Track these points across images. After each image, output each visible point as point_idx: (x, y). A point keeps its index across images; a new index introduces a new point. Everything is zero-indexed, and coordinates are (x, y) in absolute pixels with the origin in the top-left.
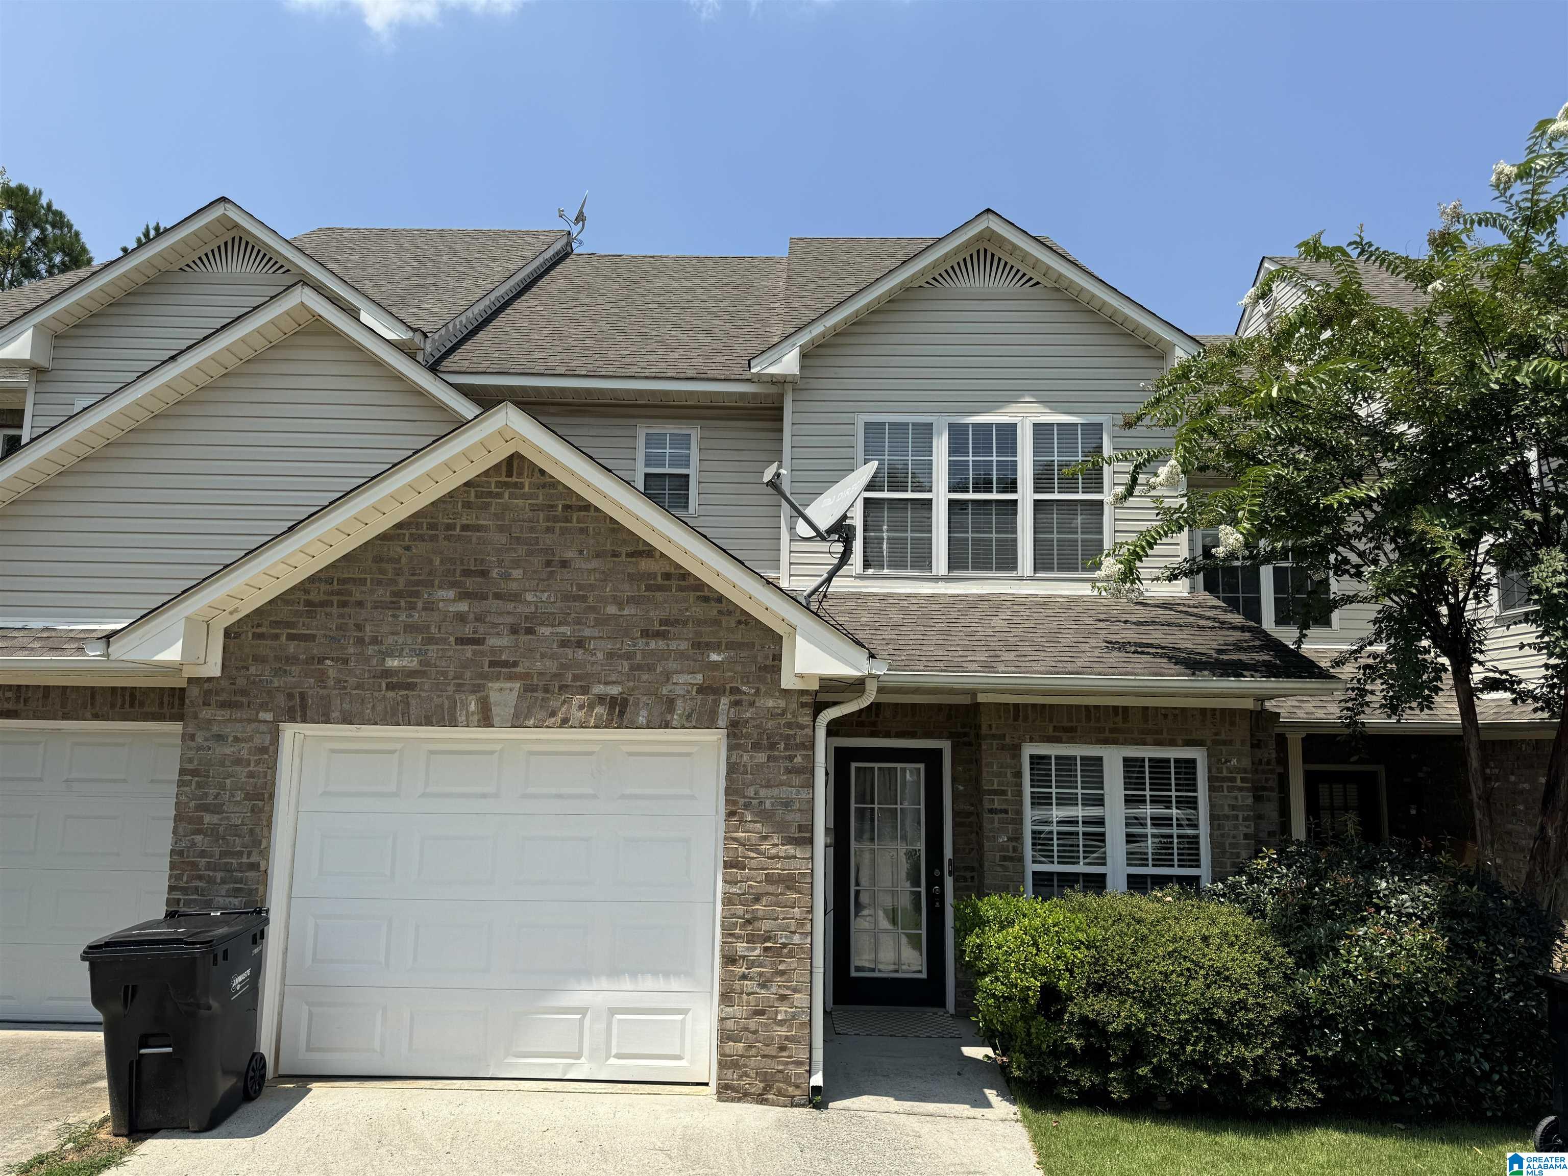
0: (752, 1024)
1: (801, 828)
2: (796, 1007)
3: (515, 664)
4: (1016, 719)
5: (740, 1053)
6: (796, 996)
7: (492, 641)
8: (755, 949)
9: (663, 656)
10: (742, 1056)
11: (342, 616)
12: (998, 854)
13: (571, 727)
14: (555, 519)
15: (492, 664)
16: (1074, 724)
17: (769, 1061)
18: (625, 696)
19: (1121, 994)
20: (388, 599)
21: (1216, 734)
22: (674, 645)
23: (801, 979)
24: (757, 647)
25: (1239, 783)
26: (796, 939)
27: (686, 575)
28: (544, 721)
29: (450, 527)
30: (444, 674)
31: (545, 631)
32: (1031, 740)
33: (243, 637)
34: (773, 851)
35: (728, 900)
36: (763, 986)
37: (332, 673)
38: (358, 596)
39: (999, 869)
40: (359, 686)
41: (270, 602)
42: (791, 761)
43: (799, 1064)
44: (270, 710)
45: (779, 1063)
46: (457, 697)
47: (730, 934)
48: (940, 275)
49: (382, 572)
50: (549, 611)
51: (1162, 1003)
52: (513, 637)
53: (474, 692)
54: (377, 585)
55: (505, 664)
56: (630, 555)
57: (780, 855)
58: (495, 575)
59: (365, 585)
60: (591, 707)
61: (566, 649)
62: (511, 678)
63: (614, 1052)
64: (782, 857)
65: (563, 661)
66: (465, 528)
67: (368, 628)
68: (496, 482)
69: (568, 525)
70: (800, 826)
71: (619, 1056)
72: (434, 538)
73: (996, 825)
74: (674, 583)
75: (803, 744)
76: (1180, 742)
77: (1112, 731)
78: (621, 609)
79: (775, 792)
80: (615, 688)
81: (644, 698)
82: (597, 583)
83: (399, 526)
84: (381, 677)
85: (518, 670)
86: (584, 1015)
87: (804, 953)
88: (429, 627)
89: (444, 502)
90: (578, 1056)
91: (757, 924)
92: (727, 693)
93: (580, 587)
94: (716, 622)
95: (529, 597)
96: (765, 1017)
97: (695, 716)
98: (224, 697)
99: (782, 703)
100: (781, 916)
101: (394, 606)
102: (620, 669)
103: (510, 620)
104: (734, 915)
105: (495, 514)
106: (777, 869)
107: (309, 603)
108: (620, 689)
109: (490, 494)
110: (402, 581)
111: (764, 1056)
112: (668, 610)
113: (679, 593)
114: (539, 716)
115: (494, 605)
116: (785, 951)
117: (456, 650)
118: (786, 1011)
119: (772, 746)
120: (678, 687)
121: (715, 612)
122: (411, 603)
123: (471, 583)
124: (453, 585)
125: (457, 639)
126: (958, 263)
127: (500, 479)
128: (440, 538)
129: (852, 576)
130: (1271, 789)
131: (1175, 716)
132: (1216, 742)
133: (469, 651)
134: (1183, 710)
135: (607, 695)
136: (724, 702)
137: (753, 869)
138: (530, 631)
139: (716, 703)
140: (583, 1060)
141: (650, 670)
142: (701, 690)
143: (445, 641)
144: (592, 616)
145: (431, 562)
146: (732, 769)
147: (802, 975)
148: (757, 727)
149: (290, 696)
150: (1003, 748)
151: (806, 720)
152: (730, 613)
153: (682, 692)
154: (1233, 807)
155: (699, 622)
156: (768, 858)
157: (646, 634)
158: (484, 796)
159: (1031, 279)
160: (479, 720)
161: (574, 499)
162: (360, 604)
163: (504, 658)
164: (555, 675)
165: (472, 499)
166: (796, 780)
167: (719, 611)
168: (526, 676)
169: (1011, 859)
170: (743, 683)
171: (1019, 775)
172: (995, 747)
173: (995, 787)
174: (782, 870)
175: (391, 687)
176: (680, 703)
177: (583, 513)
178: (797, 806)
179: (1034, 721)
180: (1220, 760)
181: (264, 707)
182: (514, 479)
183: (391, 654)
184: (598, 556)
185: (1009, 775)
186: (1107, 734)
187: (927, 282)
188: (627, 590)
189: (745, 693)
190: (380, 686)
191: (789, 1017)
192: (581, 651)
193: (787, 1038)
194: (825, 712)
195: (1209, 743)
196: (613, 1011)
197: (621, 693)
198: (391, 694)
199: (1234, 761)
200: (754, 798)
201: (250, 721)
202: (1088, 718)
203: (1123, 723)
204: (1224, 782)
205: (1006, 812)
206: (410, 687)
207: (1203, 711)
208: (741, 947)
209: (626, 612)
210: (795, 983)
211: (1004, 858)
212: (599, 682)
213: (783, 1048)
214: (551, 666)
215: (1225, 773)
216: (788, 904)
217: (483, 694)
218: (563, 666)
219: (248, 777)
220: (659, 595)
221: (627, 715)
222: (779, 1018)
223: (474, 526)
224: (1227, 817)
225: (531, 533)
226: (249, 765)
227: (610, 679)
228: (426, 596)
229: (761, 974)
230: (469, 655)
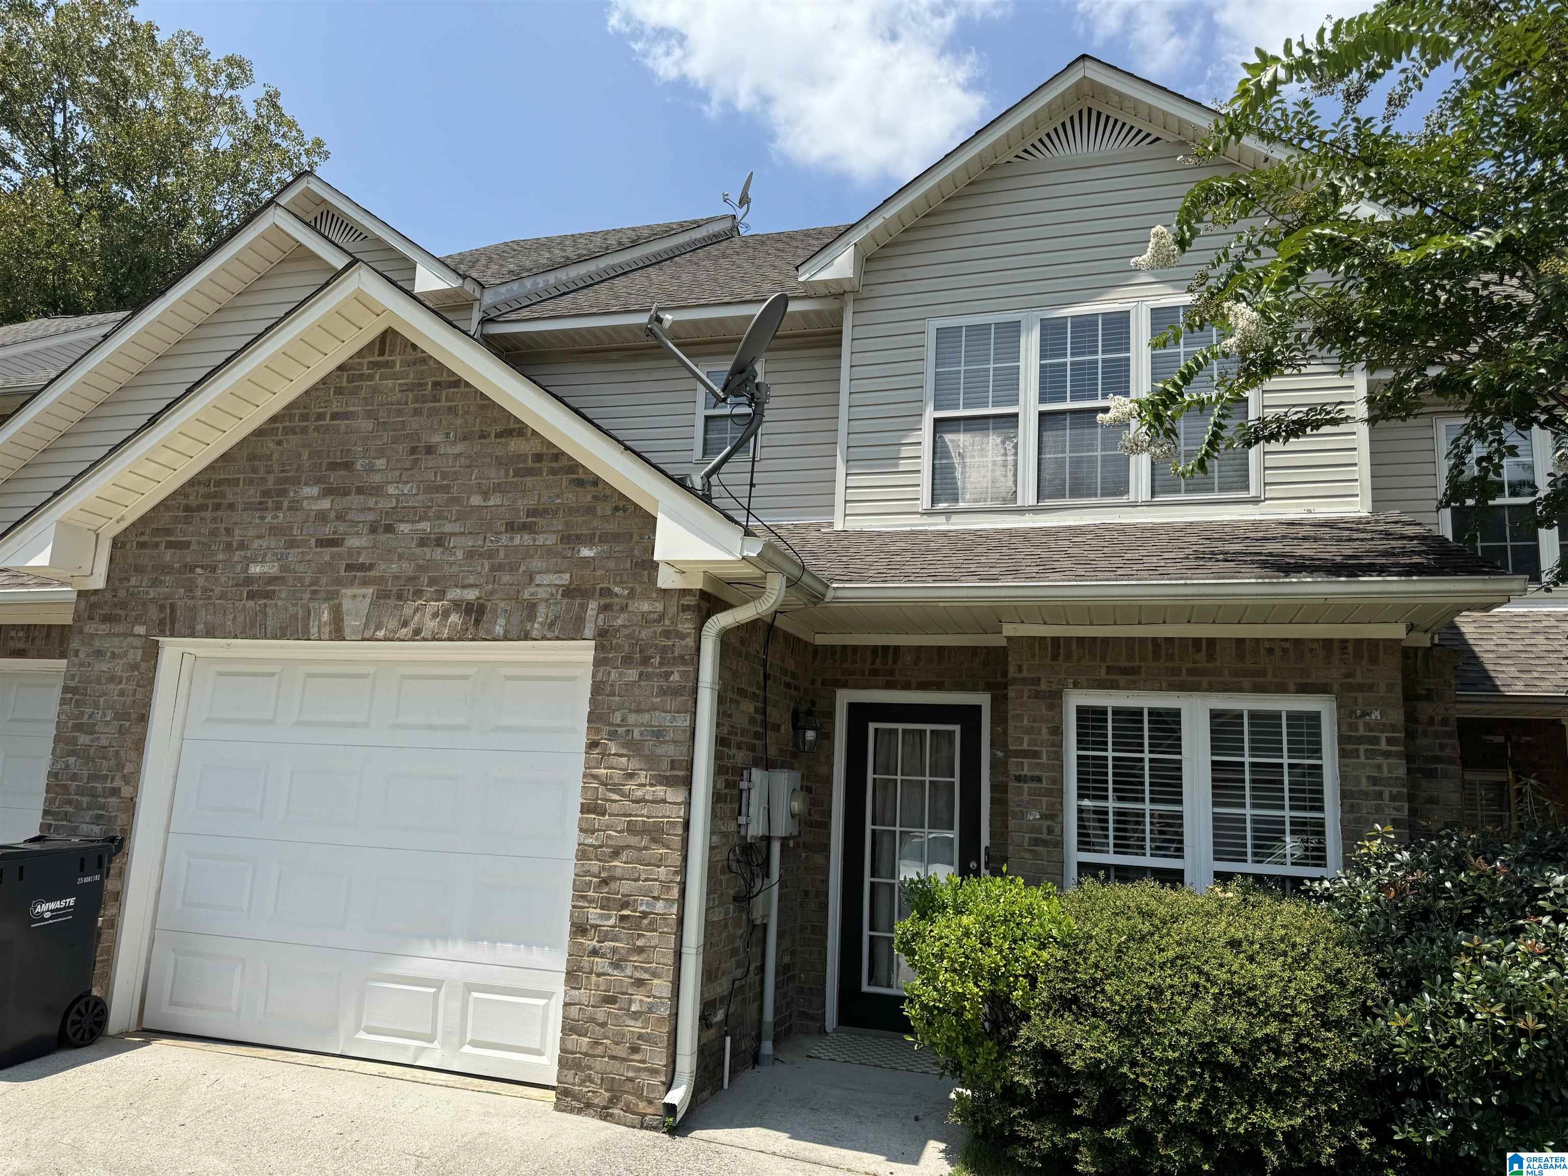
0: (600, 1015)
1: (673, 764)
2: (655, 997)
3: (371, 567)
4: (1055, 657)
5: (584, 1050)
6: (656, 981)
7: (352, 542)
8: (609, 917)
9: (527, 553)
10: (586, 1054)
11: (214, 520)
12: (1027, 836)
13: (425, 639)
14: (423, 399)
15: (349, 567)
16: (1137, 663)
17: (617, 1064)
18: (481, 601)
19: (1094, 1015)
20: (258, 500)
21: (1348, 676)
22: (541, 540)
23: (662, 960)
24: (636, 538)
25: (1384, 746)
26: (660, 907)
27: (559, 455)
28: (395, 632)
29: (320, 417)
30: (301, 579)
31: (404, 528)
32: (1076, 685)
33: (128, 547)
34: (639, 794)
35: (583, 854)
36: (616, 965)
37: (201, 582)
38: (230, 498)
39: (1027, 855)
40: (223, 596)
41: (154, 509)
42: (667, 680)
43: (654, 1072)
44: (145, 623)
45: (629, 1068)
46: (311, 605)
47: (582, 897)
48: (1033, 145)
49: (254, 470)
50: (411, 504)
51: (1148, 1032)
52: (371, 537)
53: (327, 599)
54: (249, 485)
55: (362, 567)
56: (499, 435)
57: (647, 797)
58: (359, 467)
59: (237, 485)
60: (446, 614)
61: (425, 549)
62: (365, 583)
63: (469, 1037)
64: (648, 801)
65: (421, 562)
66: (335, 416)
67: (237, 532)
68: (369, 362)
69: (437, 404)
70: (672, 761)
71: (475, 1044)
72: (304, 430)
73: (1025, 797)
74: (545, 465)
75: (682, 657)
76: (1292, 687)
77: (1190, 672)
78: (486, 498)
79: (646, 717)
80: (472, 592)
81: (502, 604)
82: (462, 470)
83: (274, 419)
84: (243, 585)
85: (372, 573)
86: (439, 988)
87: (667, 926)
88: (292, 528)
89: (317, 389)
90: (431, 1039)
91: (614, 885)
92: (597, 595)
93: (445, 475)
94: (590, 510)
95: (391, 490)
96: (616, 1006)
97: (559, 624)
98: (106, 610)
99: (659, 607)
100: (643, 877)
101: (262, 507)
102: (479, 569)
103: (370, 517)
104: (587, 873)
105: (364, 398)
106: (642, 815)
107: (188, 508)
108: (477, 593)
109: (361, 377)
110: (271, 478)
111: (612, 1057)
112: (536, 498)
113: (551, 477)
114: (390, 627)
115: (355, 500)
116: (645, 922)
117: (316, 553)
118: (641, 1001)
119: (646, 661)
120: (540, 590)
121: (589, 498)
122: (277, 502)
123: (335, 477)
124: (318, 481)
125: (317, 541)
126: (1055, 130)
127: (372, 359)
128: (311, 430)
129: (917, 513)
130: (1451, 761)
131: (1285, 651)
132: (1350, 688)
133: (327, 554)
134: (1297, 642)
135: (462, 601)
136: (593, 606)
137: (614, 815)
138: (389, 529)
139: (584, 607)
140: (436, 1044)
141: (511, 569)
142: (568, 592)
143: (305, 543)
144: (455, 509)
145: (300, 455)
146: (597, 689)
147: (664, 955)
148: (629, 637)
149: (162, 608)
150: (1037, 695)
151: (686, 626)
152: (606, 498)
153: (545, 596)
154: (1374, 781)
155: (571, 511)
156: (634, 802)
157: (511, 527)
158: (353, 725)
159: (1148, 135)
160: (330, 632)
161: (445, 374)
162: (231, 506)
163: (361, 560)
164: (410, 579)
165: (344, 384)
166: (672, 703)
167: (594, 497)
168: (381, 580)
169: (1045, 843)
170: (616, 584)
171: (1057, 731)
172: (1026, 694)
173: (1025, 746)
174: (648, 817)
175: (251, 596)
176: (542, 609)
177: (452, 390)
178: (670, 736)
179: (1080, 659)
180: (1354, 712)
181: (138, 621)
182: (386, 357)
183: (254, 561)
184: (465, 438)
185: (1044, 731)
186: (1184, 677)
187: (1017, 156)
188: (494, 475)
189: (616, 595)
190: (241, 594)
191: (645, 1009)
192: (439, 550)
193: (640, 1037)
194: (714, 618)
195: (1336, 687)
196: (470, 987)
197: (478, 598)
198: (250, 604)
199: (1376, 715)
200: (619, 726)
201: (126, 635)
202: (1156, 656)
203: (1208, 662)
204: (1360, 744)
205: (1039, 779)
206: (269, 595)
207: (1328, 643)
208: (593, 914)
209: (491, 503)
210: (654, 965)
211: (1036, 842)
212: (456, 586)
213: (635, 1050)
214: (408, 568)
215: (1362, 732)
216: (653, 861)
217: (336, 602)
218: (420, 568)
219: (119, 695)
220: (529, 481)
221: (484, 625)
222: (633, 1009)
223: (343, 413)
224: (1365, 795)
225: (398, 416)
226: (121, 682)
227: (467, 582)
228: (292, 494)
229: (614, 950)
230: (327, 558)
